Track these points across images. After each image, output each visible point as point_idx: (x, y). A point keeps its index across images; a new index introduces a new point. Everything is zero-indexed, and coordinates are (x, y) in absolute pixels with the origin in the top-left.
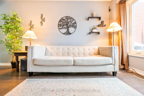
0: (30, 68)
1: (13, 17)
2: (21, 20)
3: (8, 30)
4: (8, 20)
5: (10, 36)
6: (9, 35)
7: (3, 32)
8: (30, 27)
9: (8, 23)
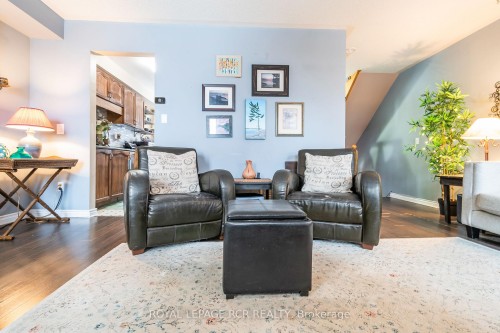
0: (470, 217)
1: (442, 93)
2: (462, 94)
3: (432, 127)
4: (433, 103)
5: (435, 140)
6: (433, 138)
7: (423, 131)
8: (494, 104)
9: (432, 110)
